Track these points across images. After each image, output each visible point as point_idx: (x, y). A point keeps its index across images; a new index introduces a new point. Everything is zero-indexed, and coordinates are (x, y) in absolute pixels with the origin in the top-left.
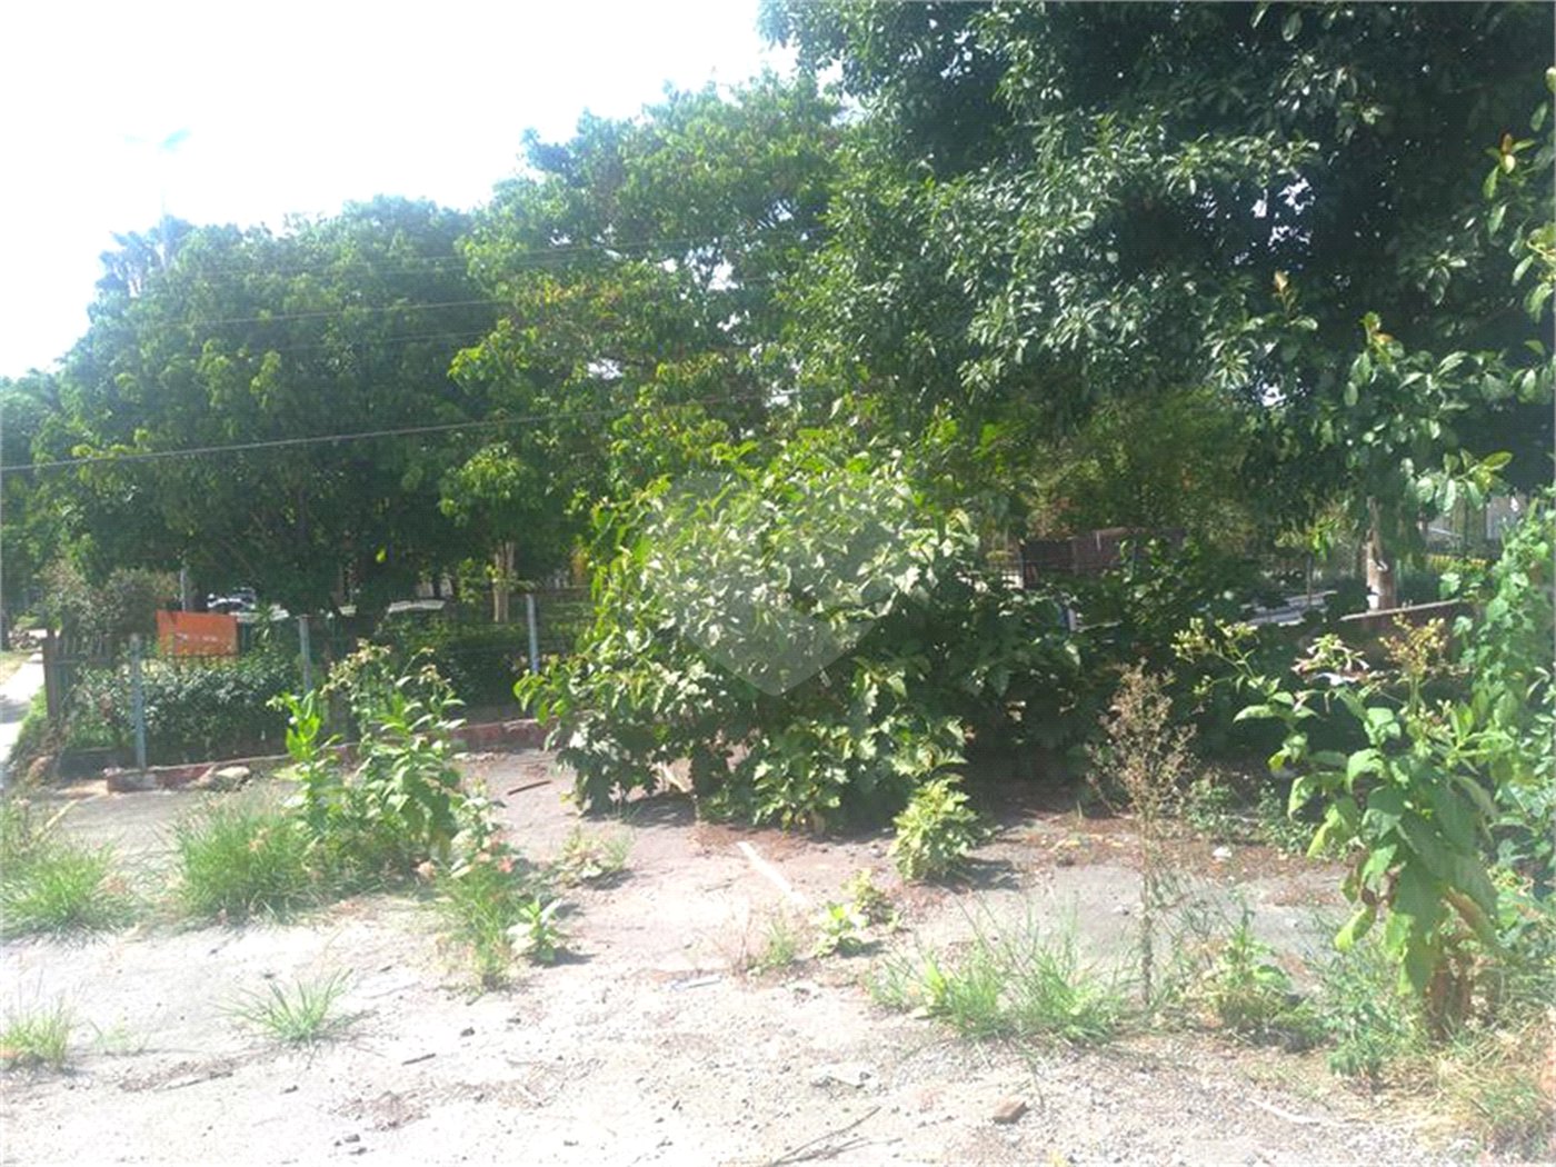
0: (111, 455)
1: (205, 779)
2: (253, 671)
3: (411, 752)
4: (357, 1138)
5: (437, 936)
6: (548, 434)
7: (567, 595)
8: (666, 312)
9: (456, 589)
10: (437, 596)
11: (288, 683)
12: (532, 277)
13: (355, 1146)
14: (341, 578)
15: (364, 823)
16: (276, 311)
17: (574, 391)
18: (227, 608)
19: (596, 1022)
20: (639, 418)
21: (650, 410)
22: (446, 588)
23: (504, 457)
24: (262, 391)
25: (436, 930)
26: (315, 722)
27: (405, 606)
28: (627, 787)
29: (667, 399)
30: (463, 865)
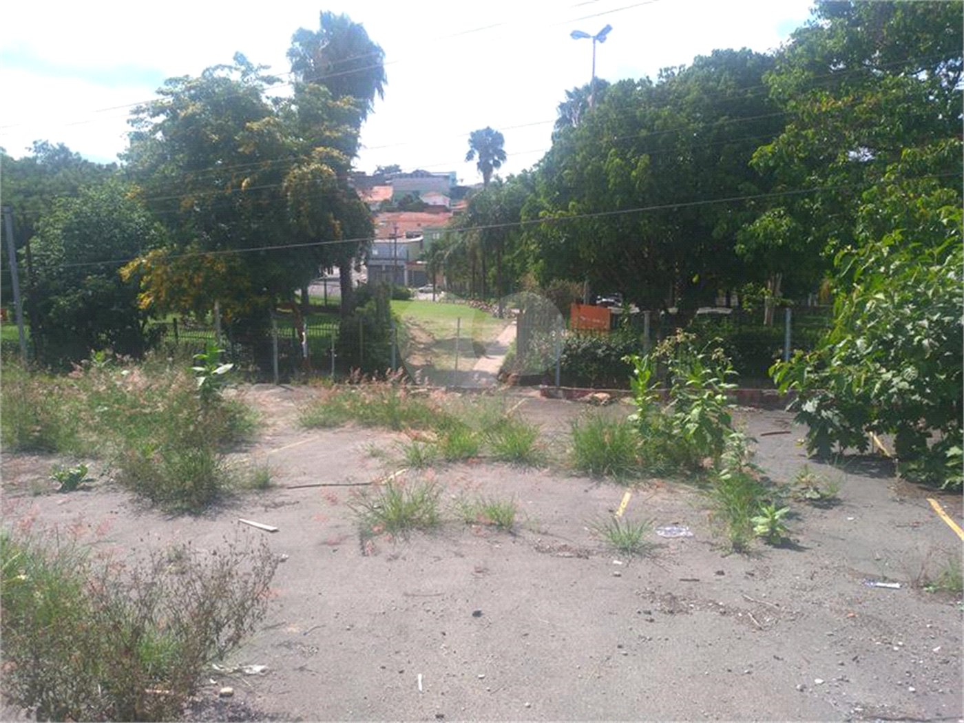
0: (557, 217)
1: (588, 398)
2: (617, 341)
3: (702, 399)
4: (650, 613)
5: (708, 512)
6: (813, 201)
7: (816, 311)
8: (915, 110)
9: (740, 303)
10: (728, 306)
11: (636, 349)
12: (814, 94)
13: (649, 617)
14: (671, 291)
15: (671, 437)
16: (650, 129)
17: (836, 171)
18: (607, 304)
19: (805, 590)
20: (884, 189)
21: (893, 183)
22: (734, 301)
23: (780, 217)
24: (636, 178)
25: (707, 509)
26: (648, 373)
27: (707, 310)
28: (844, 445)
29: (909, 174)
30: (728, 473)
